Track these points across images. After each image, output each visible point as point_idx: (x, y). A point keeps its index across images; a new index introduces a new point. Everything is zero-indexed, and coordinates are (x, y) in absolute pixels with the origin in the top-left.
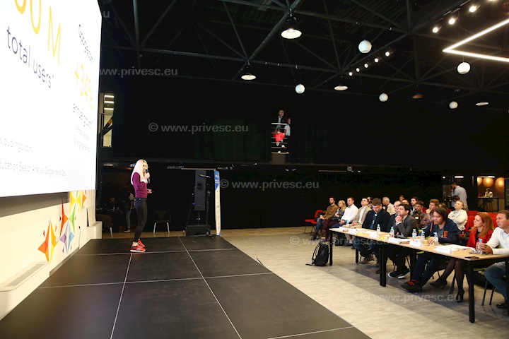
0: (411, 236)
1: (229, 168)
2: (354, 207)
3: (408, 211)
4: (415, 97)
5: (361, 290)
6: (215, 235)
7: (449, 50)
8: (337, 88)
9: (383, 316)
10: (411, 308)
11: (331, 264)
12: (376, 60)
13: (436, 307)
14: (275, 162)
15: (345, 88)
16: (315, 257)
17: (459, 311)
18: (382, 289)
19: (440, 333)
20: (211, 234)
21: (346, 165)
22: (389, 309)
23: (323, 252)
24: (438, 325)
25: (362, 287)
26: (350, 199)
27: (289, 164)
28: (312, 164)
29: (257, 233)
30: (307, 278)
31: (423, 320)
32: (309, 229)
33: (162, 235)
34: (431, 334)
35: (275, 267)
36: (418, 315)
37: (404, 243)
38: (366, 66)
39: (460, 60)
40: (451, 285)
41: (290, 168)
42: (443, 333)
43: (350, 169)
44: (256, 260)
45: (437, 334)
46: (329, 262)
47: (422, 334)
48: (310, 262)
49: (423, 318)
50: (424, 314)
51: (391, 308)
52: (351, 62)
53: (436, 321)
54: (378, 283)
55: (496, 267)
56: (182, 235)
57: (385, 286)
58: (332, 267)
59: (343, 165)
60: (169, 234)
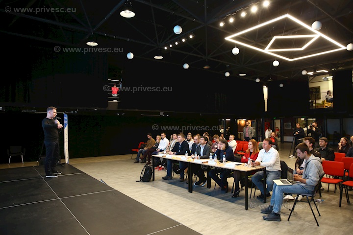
0: (209, 158)
1: (74, 112)
2: (166, 140)
3: (206, 142)
4: (206, 67)
5: (177, 196)
6: (65, 163)
7: (229, 39)
8: (156, 57)
9: (194, 213)
10: (211, 206)
11: (154, 180)
12: (184, 40)
13: (225, 203)
14: (110, 108)
15: (162, 57)
16: (142, 176)
17: (239, 204)
18: (190, 194)
19: (231, 220)
20: (61, 162)
21: (159, 111)
22: (197, 208)
23: (148, 172)
24: (228, 215)
25: (177, 194)
26: (163, 134)
27: (120, 109)
28: (137, 110)
29: (97, 160)
30: (138, 192)
31: (219, 213)
32: (135, 156)
33: (17, 165)
34: (225, 221)
35: (114, 185)
36: (215, 210)
37: (205, 162)
38: (177, 43)
39: (234, 46)
40: (232, 188)
41: (120, 112)
42: (232, 219)
43: (162, 114)
44: (100, 180)
45: (229, 221)
46: (152, 179)
47: (220, 222)
48: (139, 179)
49: (219, 211)
50: (219, 208)
51: (198, 207)
52: (166, 40)
53: (227, 212)
54: (187, 191)
55: (258, 174)
56: (36, 165)
57: (192, 192)
58: (155, 182)
59: (157, 111)
60: (23, 165)
